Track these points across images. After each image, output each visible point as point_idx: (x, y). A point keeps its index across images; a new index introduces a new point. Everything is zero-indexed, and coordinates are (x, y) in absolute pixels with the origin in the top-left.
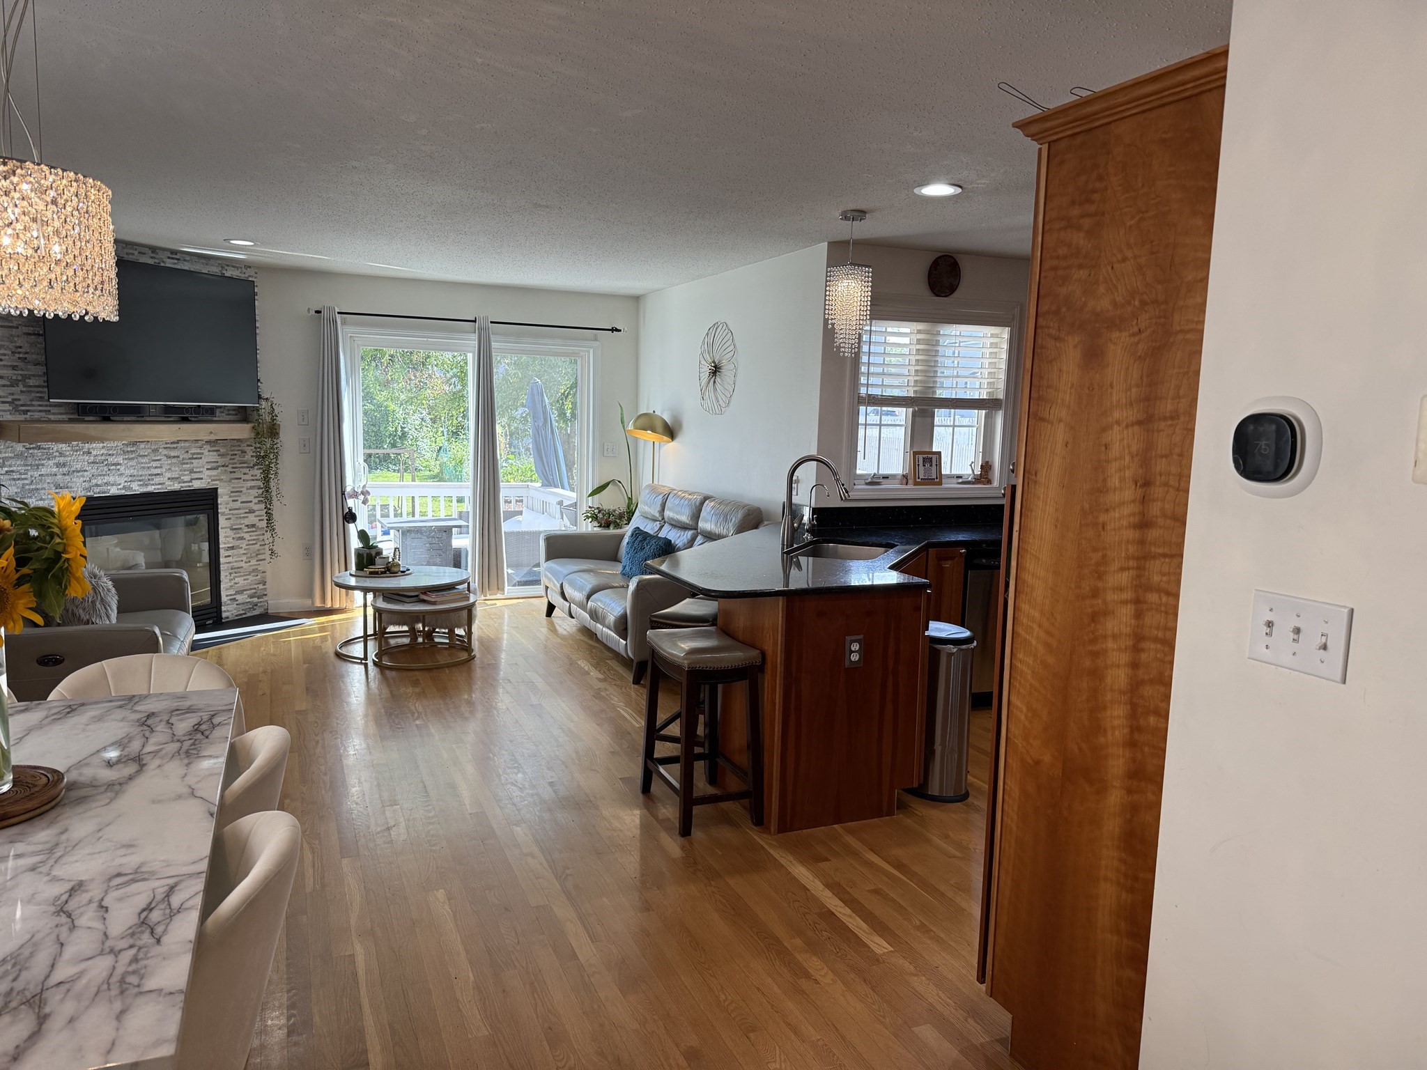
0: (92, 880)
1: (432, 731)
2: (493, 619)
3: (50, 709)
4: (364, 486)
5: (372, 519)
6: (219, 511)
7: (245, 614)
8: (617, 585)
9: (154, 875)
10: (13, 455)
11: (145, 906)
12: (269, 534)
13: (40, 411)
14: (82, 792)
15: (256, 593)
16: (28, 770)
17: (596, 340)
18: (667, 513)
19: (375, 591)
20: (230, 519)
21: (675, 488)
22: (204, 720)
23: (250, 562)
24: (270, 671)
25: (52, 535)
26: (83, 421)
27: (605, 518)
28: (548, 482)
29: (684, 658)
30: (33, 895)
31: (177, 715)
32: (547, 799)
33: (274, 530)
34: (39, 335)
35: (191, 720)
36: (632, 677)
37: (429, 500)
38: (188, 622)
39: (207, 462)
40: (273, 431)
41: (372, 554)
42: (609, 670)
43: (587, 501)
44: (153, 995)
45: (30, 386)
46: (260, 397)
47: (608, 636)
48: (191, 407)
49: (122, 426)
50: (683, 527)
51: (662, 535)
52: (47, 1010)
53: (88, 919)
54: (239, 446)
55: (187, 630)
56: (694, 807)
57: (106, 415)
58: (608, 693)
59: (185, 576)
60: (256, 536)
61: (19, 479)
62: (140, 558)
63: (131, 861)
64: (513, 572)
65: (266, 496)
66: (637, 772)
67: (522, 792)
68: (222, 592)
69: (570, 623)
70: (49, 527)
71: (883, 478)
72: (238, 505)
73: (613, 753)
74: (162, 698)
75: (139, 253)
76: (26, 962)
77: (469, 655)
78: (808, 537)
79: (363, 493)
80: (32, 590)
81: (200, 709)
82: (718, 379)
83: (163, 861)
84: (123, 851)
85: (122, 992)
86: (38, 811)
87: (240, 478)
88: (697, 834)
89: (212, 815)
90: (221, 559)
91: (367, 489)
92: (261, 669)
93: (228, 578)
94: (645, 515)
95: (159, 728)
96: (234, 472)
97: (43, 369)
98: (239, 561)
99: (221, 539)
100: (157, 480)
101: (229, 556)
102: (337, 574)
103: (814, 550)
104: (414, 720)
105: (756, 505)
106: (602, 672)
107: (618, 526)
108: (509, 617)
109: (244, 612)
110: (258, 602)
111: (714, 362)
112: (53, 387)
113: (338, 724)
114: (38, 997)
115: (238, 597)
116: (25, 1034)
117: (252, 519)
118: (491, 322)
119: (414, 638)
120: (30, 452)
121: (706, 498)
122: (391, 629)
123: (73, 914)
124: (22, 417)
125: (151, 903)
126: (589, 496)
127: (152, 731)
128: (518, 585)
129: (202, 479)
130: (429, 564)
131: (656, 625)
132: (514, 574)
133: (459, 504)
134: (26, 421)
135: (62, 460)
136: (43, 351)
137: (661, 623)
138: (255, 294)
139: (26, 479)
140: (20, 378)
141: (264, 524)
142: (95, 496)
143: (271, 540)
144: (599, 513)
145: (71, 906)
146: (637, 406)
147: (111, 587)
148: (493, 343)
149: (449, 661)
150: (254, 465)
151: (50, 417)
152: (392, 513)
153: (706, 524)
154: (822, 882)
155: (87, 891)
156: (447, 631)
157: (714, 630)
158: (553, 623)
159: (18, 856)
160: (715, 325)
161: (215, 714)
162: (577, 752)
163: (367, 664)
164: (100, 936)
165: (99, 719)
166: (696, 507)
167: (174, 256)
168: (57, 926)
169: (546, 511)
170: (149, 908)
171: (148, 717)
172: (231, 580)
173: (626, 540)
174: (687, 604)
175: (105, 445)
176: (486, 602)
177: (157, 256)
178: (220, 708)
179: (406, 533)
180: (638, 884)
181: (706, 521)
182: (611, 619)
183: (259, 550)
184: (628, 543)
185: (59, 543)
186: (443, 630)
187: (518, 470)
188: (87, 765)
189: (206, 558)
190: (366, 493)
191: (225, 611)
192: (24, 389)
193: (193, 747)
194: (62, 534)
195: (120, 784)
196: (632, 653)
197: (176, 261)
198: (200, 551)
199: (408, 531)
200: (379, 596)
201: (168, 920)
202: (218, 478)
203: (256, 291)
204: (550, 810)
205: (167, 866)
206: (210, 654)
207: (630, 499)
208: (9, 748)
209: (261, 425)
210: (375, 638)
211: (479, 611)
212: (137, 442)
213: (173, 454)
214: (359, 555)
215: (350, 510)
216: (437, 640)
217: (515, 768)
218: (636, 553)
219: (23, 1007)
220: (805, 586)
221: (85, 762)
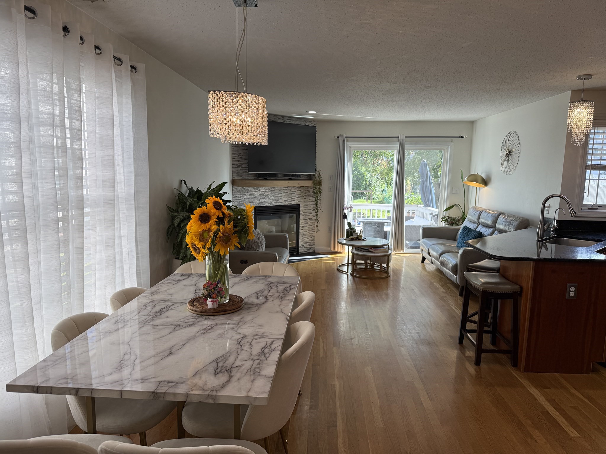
0: (249, 335)
1: (371, 303)
2: (398, 261)
3: (242, 277)
4: (351, 205)
5: (354, 218)
6: (300, 213)
7: (307, 251)
8: (454, 251)
9: (267, 337)
10: (237, 191)
11: (263, 347)
12: (316, 222)
13: (246, 176)
14: (249, 306)
15: (311, 244)
16: (234, 296)
17: (452, 142)
18: (481, 220)
19: (353, 246)
20: (303, 216)
21: (485, 208)
22: (288, 287)
23: (309, 232)
24: (313, 273)
25: (244, 218)
26: (258, 180)
27: (451, 221)
28: (427, 205)
29: (481, 286)
30: (231, 337)
31: (280, 284)
32: (416, 339)
33: (318, 220)
34: (246, 149)
35: (284, 286)
36: (459, 293)
37: (376, 211)
38: (287, 253)
39: (297, 195)
40: (320, 183)
41: (352, 232)
42: (448, 289)
43: (443, 213)
44: (263, 377)
45: (243, 167)
46: (316, 170)
47: (448, 273)
48: (292, 175)
49: (270, 181)
50: (488, 227)
51: (478, 230)
52: (232, 374)
53: (246, 347)
54: (308, 189)
55: (287, 256)
56: (482, 353)
57: (265, 177)
58: (447, 298)
59: (287, 236)
60: (312, 222)
61: (238, 199)
62: (274, 229)
63: (261, 331)
64: (408, 242)
65: (316, 208)
66: (458, 334)
67: (405, 334)
68: (299, 243)
69: (432, 266)
70: (244, 215)
71: (599, 206)
72: (306, 211)
73: (447, 324)
74: (275, 277)
75: (278, 118)
76: (228, 358)
77: (388, 275)
78: (552, 234)
79: (350, 207)
80: (237, 236)
81: (287, 283)
82: (510, 158)
83: (271, 333)
84: (258, 327)
85: (254, 374)
86: (235, 310)
87: (308, 201)
88: (483, 365)
89: (287, 319)
90: (300, 231)
91: (352, 206)
92: (311, 272)
93: (302, 237)
94: (470, 221)
95: (273, 288)
96: (306, 199)
97: (246, 161)
98: (306, 232)
99: (300, 223)
100: (280, 201)
101: (303, 230)
102: (339, 238)
103: (556, 241)
104: (364, 298)
105: (528, 218)
106: (445, 289)
107: (457, 225)
108: (406, 261)
109: (306, 251)
110: (312, 247)
111: (508, 150)
112: (250, 168)
113: (336, 296)
114: (230, 370)
115: (305, 245)
116: (226, 380)
117: (311, 216)
118: (405, 137)
119: (366, 266)
120: (242, 190)
121: (501, 213)
122: (358, 261)
123: (242, 345)
124: (240, 178)
125: (265, 346)
126: (444, 211)
127: (271, 288)
128: (410, 248)
129: (295, 201)
130: (374, 237)
131: (469, 270)
132: (409, 243)
133: (388, 213)
134: (241, 179)
135: (251, 193)
136: (247, 155)
137: (472, 269)
138: (316, 131)
139: (240, 199)
140: (240, 165)
141: (315, 218)
142: (261, 206)
143: (317, 224)
144: (448, 218)
145: (242, 342)
146: (469, 171)
147: (263, 238)
148: (405, 146)
149: (379, 277)
150: (313, 196)
151: (248, 178)
152: (362, 216)
153: (499, 226)
154: (545, 398)
155: (247, 338)
156: (379, 264)
157: (498, 275)
158: (424, 266)
159: (229, 324)
160: (510, 132)
161: (292, 285)
162: (430, 322)
163: (348, 274)
164: (249, 354)
165: (256, 282)
166: (495, 218)
167: (289, 119)
168: (237, 348)
169: (425, 217)
170: (265, 348)
171: (271, 283)
172: (303, 238)
173: (460, 231)
174: (486, 262)
175: (265, 188)
176: (396, 254)
177: (284, 119)
178: (293, 283)
179: (366, 224)
180: (453, 381)
181: (500, 224)
182: (450, 266)
183: (313, 228)
184: (461, 233)
185: (246, 221)
186: (378, 264)
187: (415, 199)
188: (251, 297)
189: (295, 230)
190: (351, 207)
191: (300, 250)
192: (241, 168)
193: (283, 295)
194: (247, 218)
195: (260, 305)
196: (459, 282)
197: (290, 121)
198: (294, 227)
199: (367, 223)
200: (354, 248)
201: (270, 353)
202: (300, 201)
203: (316, 130)
204: (417, 343)
205: (272, 334)
206: (294, 265)
207: (464, 213)
208: (228, 288)
209: (316, 181)
210: (352, 265)
211: (393, 257)
212: (274, 187)
213: (286, 191)
214: (347, 231)
215: (345, 214)
216: (375, 268)
217: (403, 323)
218: (464, 237)
219: (226, 372)
220: (549, 257)
221: (250, 296)
